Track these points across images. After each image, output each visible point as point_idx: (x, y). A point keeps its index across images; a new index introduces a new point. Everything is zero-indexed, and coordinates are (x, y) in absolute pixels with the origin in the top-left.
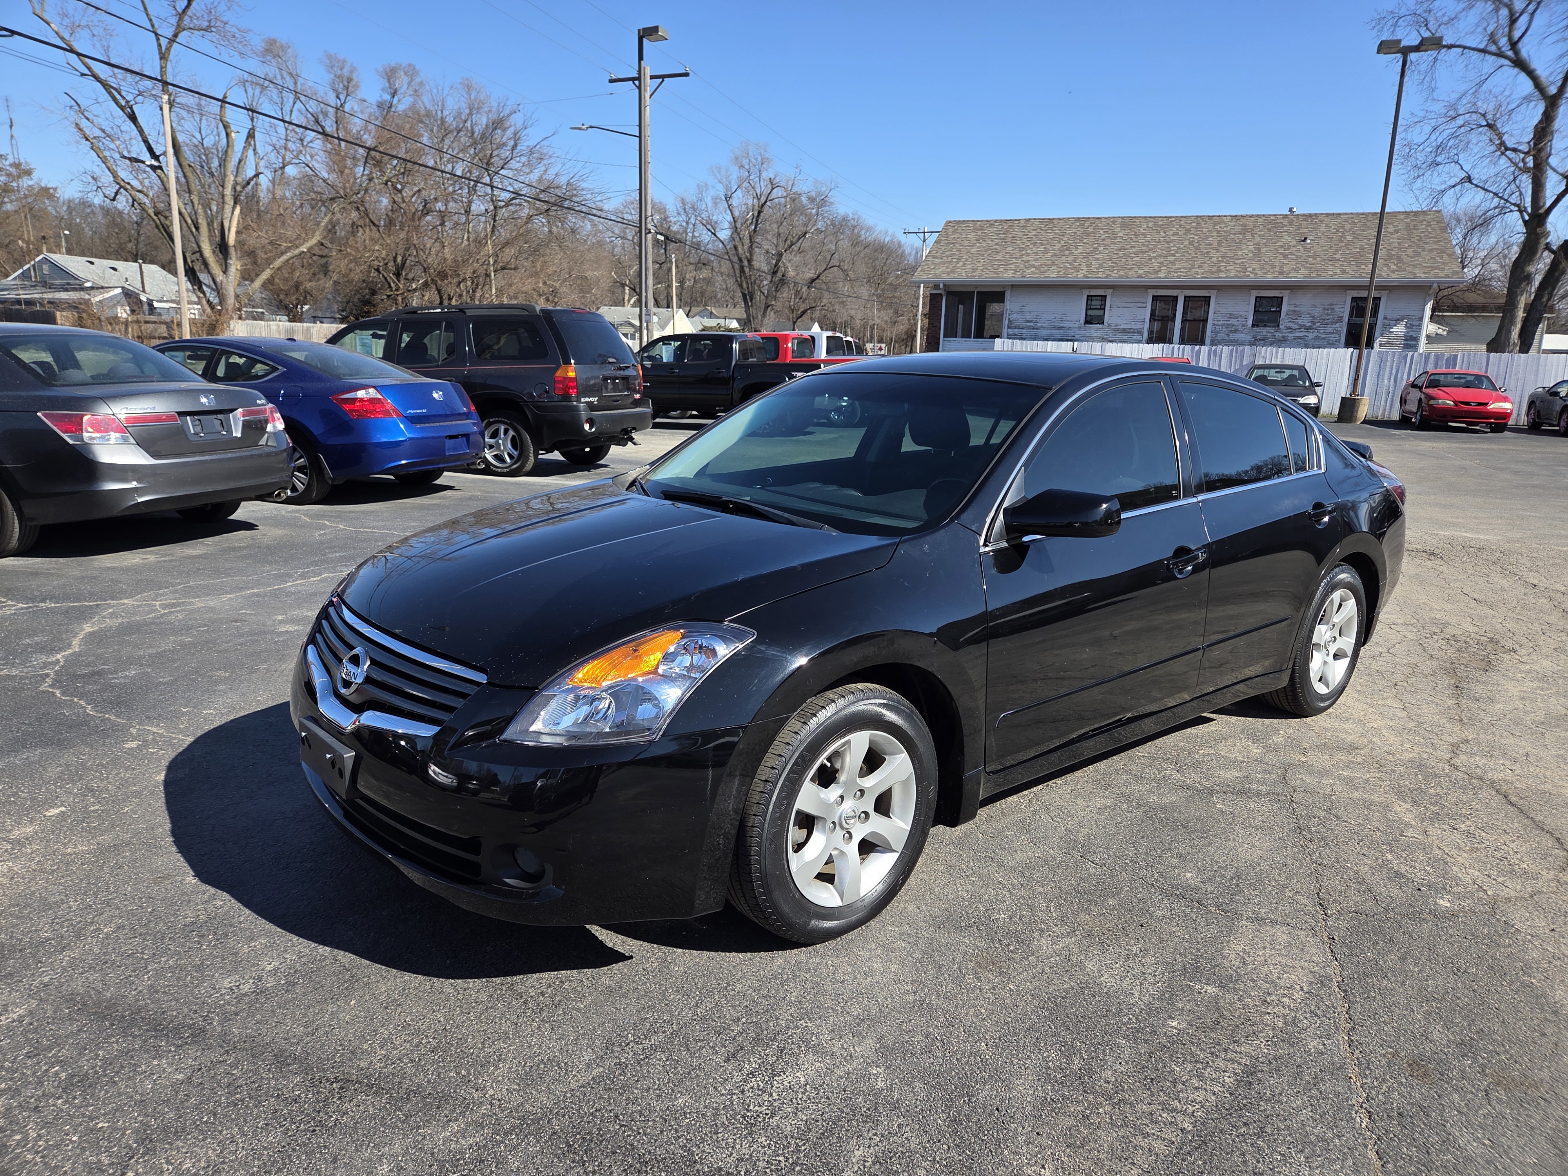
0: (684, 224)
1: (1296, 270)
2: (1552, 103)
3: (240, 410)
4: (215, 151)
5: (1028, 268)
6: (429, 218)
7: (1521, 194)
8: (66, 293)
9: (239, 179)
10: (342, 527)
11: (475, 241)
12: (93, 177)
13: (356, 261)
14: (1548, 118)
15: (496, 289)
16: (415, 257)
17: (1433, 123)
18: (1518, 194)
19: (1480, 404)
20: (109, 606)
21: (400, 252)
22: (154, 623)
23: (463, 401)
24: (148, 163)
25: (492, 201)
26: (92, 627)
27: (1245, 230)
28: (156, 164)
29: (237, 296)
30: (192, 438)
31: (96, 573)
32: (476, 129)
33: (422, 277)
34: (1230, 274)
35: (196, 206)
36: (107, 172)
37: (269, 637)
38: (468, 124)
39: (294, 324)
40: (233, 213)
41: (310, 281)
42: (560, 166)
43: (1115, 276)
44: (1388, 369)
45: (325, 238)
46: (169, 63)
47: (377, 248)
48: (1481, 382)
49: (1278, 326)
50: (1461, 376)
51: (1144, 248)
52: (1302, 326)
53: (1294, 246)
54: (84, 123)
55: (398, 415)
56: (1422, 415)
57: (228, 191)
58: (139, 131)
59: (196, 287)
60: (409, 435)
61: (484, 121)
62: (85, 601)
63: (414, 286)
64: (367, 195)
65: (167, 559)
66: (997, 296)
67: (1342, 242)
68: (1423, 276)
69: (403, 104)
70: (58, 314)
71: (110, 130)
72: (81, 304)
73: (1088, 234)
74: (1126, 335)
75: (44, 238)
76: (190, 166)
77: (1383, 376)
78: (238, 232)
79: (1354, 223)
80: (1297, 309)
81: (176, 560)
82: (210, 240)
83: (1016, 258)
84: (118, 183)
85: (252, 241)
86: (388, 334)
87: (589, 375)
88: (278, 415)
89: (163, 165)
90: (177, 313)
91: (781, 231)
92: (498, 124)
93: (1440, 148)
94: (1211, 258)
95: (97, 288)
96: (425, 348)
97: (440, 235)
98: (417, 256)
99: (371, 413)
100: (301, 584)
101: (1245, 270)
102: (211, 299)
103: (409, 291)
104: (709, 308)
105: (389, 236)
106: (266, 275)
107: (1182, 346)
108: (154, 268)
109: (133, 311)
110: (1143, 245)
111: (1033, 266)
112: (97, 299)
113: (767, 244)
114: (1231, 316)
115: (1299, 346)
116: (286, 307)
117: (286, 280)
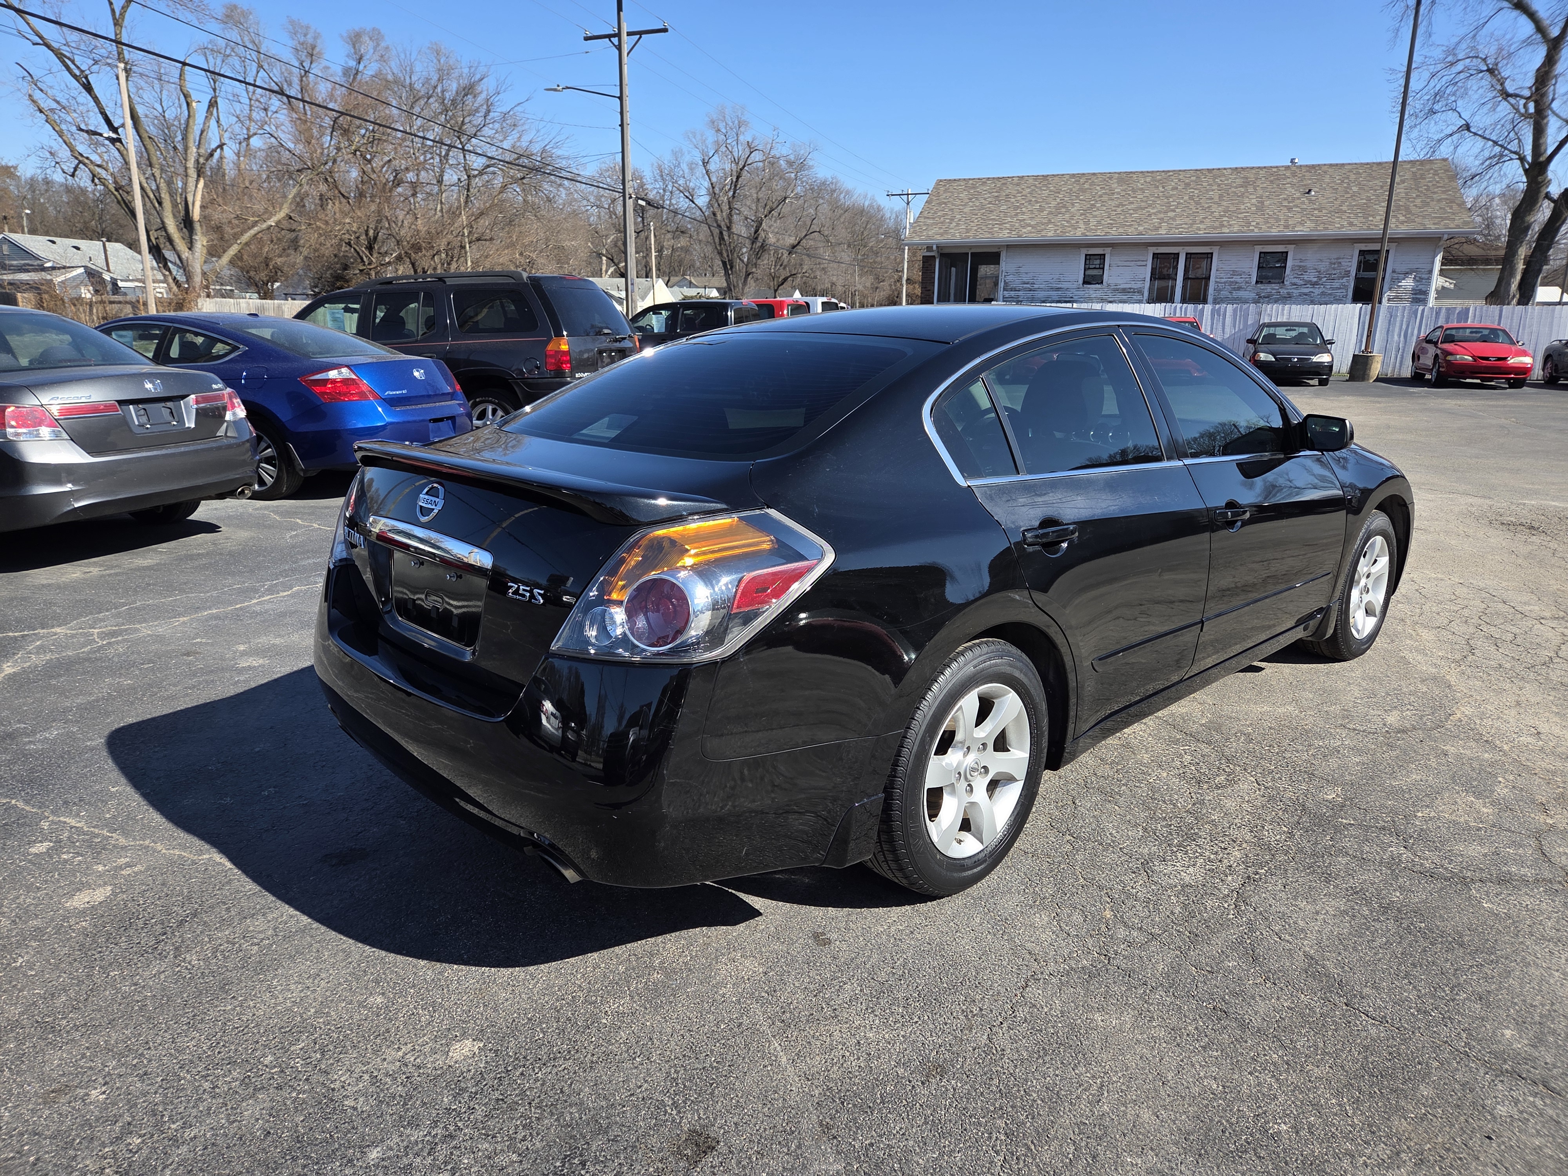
0: (661, 191)
1: (1302, 223)
2: (1554, 46)
3: (193, 396)
4: (176, 123)
5: (1024, 227)
6: (400, 190)
7: (1520, 141)
8: (27, 274)
9: (202, 151)
10: (316, 526)
11: (448, 211)
12: (51, 153)
13: (327, 235)
14: (1550, 60)
15: (472, 262)
16: (387, 229)
17: (1432, 69)
18: (1517, 141)
19: (1500, 359)
20: (38, 637)
21: (372, 226)
22: (88, 660)
23: (446, 380)
24: (106, 135)
25: (465, 170)
26: (13, 667)
27: (1246, 183)
28: (114, 136)
29: (204, 274)
30: (137, 430)
31: (27, 593)
32: (447, 95)
33: (394, 251)
34: (1233, 229)
35: (158, 179)
36: (64, 146)
37: (227, 675)
38: (439, 89)
39: (264, 301)
40: (196, 187)
41: (280, 256)
42: (534, 132)
43: (1115, 234)
44: (1398, 324)
45: (293, 211)
46: (123, 29)
47: (347, 221)
48: (1497, 336)
49: (1283, 282)
50: (1475, 330)
51: (1143, 204)
52: (1307, 282)
53: (1299, 198)
54: (38, 95)
55: (376, 397)
56: (1438, 372)
57: (191, 164)
58: (95, 102)
59: (160, 265)
60: (388, 420)
61: (454, 86)
62: (10, 630)
63: (387, 260)
64: (336, 166)
65: (112, 572)
66: (990, 256)
67: (1348, 193)
68: (1433, 227)
69: (369, 69)
70: (19, 295)
71: (65, 101)
72: (42, 284)
73: (1084, 191)
74: (1128, 294)
75: (5, 218)
76: (150, 138)
77: (1393, 331)
78: (202, 207)
79: (1359, 173)
80: (1302, 264)
81: (123, 573)
82: (174, 215)
83: (1011, 217)
84: (76, 158)
85: (217, 216)
86: (362, 307)
87: (583, 348)
88: (237, 401)
89: (122, 137)
90: (143, 292)
91: (761, 195)
92: (469, 90)
93: (1438, 96)
94: (1212, 213)
95: (59, 268)
96: (402, 322)
97: (412, 207)
98: (389, 228)
99: (345, 395)
100: (269, 601)
101: (1249, 224)
102: (178, 278)
103: (382, 265)
104: (688, 277)
105: (360, 208)
106: (233, 250)
107: (1185, 305)
108: (118, 246)
109: (97, 291)
110: (1142, 201)
111: (1029, 225)
112: (60, 279)
113: (746, 209)
114: (1234, 273)
115: (1304, 303)
116: (257, 285)
117: (255, 256)
